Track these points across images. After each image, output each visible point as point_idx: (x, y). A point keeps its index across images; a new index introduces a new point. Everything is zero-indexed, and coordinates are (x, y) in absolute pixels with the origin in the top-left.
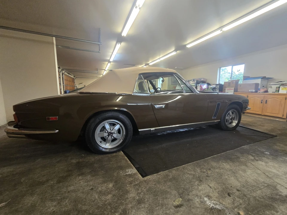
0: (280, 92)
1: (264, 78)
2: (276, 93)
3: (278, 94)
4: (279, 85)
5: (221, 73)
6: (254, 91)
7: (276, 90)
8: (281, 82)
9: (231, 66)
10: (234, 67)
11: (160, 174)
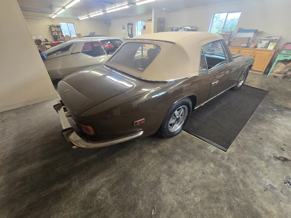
0: (268, 48)
1: (256, 32)
2: (264, 49)
3: (266, 50)
4: (269, 41)
5: (214, 20)
6: (246, 45)
7: (265, 47)
8: (270, 37)
9: (227, 13)
10: (229, 14)
11: (233, 146)
